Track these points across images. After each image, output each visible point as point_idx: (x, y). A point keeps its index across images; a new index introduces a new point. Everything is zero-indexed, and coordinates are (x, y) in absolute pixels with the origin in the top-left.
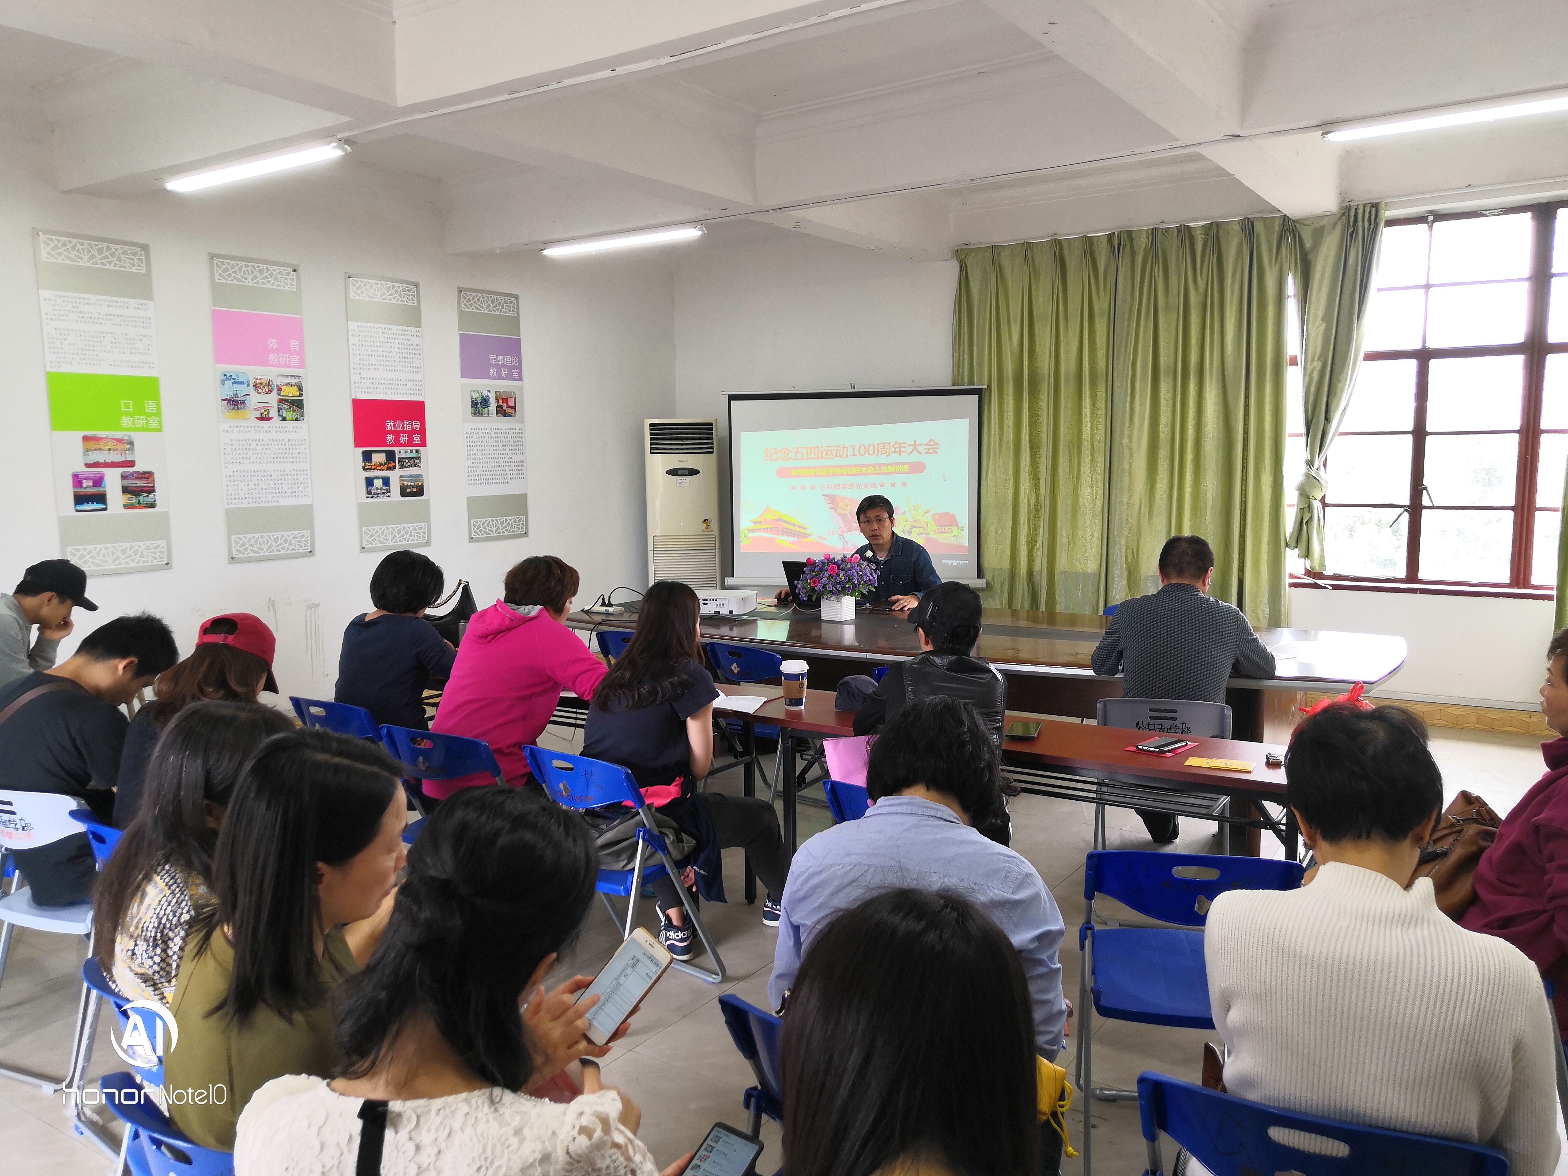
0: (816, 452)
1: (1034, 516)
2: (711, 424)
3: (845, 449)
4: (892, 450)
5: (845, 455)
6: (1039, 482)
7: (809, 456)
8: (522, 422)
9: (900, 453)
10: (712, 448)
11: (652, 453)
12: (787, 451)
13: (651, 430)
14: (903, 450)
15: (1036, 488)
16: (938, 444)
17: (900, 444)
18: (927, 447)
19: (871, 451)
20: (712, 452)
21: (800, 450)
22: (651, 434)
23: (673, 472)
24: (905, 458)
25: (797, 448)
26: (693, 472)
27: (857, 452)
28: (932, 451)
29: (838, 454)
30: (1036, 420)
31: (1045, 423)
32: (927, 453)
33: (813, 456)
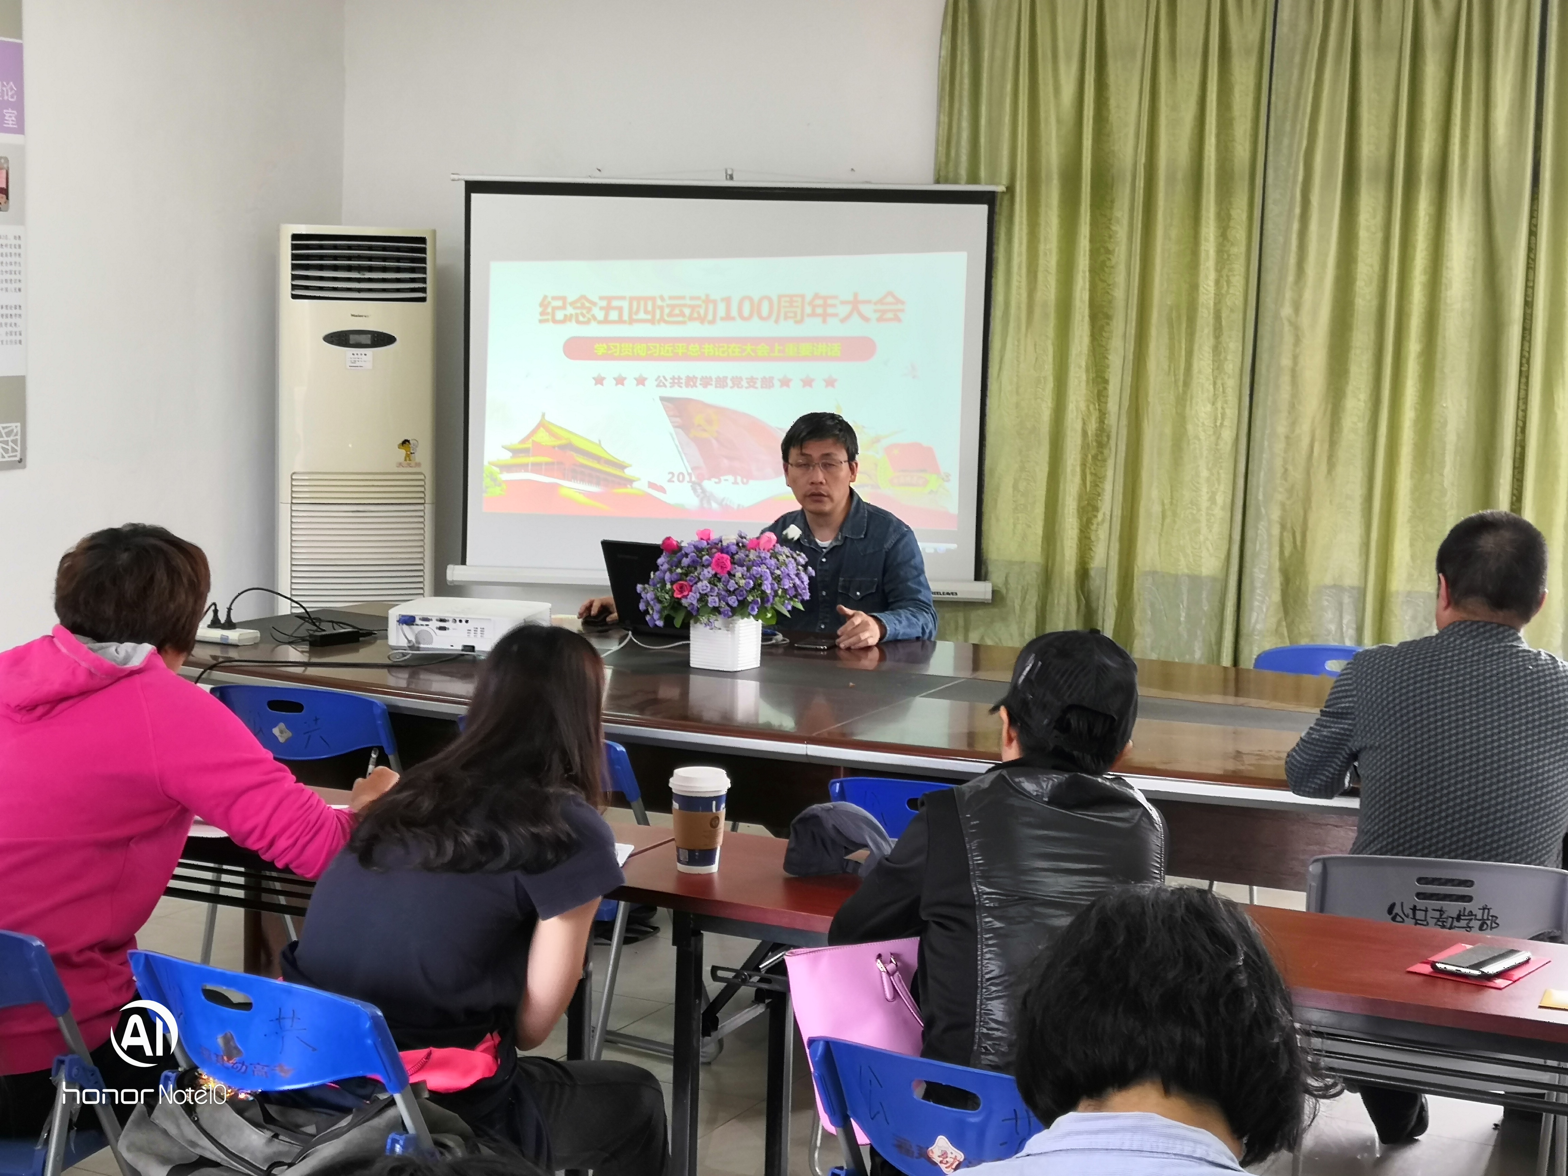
0: (650, 308)
1: (1095, 458)
2: (423, 240)
3: (711, 307)
4: (808, 310)
5: (710, 317)
6: (1105, 389)
7: (635, 317)
8: (21, 220)
9: (825, 317)
10: (424, 290)
11: (294, 297)
12: (587, 304)
13: (294, 247)
14: (830, 310)
15: (1099, 400)
16: (903, 303)
17: (825, 298)
18: (879, 307)
19: (765, 311)
20: (423, 300)
21: (615, 303)
22: (294, 257)
23: (339, 339)
24: (834, 328)
25: (609, 299)
26: (382, 340)
27: (734, 312)
28: (890, 315)
29: (695, 315)
30: (1103, 262)
31: (1122, 268)
32: (880, 320)
33: (642, 315)
